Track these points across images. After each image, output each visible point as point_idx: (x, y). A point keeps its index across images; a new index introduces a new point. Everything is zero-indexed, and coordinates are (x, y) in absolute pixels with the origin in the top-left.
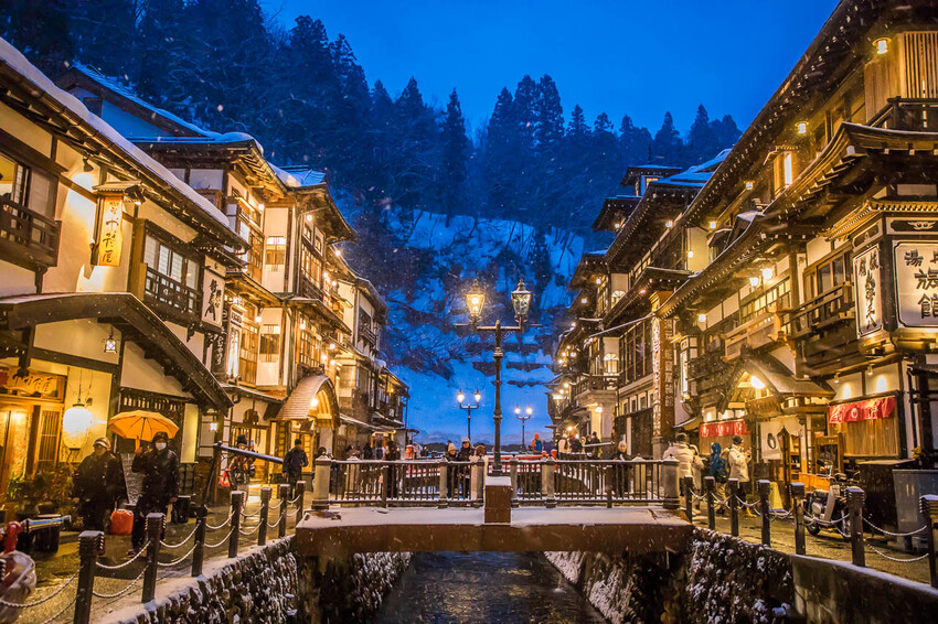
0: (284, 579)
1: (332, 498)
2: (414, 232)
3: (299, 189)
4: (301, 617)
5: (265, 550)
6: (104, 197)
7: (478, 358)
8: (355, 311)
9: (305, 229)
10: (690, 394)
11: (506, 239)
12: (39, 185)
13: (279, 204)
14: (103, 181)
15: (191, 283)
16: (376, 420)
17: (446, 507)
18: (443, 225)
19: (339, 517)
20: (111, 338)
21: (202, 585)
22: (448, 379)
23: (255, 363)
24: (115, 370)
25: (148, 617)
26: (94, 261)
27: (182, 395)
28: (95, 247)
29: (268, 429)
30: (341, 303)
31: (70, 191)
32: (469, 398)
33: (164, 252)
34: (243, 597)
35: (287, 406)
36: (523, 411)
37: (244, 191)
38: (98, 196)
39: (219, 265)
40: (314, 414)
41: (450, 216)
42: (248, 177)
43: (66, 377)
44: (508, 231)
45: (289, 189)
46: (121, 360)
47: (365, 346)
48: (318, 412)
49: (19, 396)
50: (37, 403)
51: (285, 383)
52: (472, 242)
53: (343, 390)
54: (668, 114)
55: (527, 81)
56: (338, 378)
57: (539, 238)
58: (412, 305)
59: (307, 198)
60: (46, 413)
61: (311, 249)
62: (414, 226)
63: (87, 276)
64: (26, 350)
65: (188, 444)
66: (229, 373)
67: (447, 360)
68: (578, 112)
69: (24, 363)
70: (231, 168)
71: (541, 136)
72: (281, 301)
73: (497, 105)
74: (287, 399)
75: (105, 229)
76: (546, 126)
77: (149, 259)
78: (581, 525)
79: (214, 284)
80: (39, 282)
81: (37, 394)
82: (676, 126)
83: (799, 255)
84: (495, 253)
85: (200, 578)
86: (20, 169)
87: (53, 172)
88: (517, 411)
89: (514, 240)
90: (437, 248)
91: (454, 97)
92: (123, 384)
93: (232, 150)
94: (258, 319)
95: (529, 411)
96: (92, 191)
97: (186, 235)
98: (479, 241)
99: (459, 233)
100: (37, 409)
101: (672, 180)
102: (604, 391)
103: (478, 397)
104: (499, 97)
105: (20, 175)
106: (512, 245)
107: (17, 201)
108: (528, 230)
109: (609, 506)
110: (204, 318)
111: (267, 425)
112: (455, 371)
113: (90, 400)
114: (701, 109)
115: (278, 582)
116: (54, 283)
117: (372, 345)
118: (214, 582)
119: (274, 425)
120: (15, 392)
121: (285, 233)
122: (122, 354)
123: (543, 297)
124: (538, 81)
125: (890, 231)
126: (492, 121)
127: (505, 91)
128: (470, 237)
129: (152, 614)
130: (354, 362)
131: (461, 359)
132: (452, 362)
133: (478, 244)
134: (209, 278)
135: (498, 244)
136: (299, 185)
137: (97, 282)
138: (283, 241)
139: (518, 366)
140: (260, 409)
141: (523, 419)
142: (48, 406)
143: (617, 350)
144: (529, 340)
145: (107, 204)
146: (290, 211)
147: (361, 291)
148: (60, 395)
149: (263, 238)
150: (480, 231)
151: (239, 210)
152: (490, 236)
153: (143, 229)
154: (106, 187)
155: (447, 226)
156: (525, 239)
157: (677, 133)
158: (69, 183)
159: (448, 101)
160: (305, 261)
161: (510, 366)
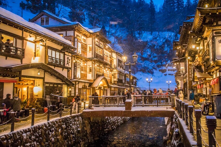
0: (77, 122)
1: (92, 105)
2: (143, 37)
3: (93, 33)
4: (83, 130)
5: (71, 116)
6: (36, 42)
7: (160, 69)
8: (117, 60)
9: (97, 42)
11: (167, 37)
12: (19, 41)
13: (90, 37)
14: (36, 38)
15: (62, 58)
16: (125, 86)
17: (119, 107)
19: (93, 109)
20: (39, 72)
21: (48, 123)
22: (152, 74)
23: (86, 74)
24: (43, 78)
25: (31, 129)
26: (35, 56)
27: (62, 83)
28: (35, 53)
29: (90, 89)
30: (112, 58)
31: (28, 42)
32: (149, 80)
33: (54, 52)
34: (63, 126)
35: (93, 84)
37: (80, 35)
38: (35, 42)
39: (69, 53)
40: (102, 85)
41: (152, 32)
42: (81, 32)
43: (34, 80)
44: (167, 35)
45: (91, 33)
46: (44, 76)
47: (120, 68)
48: (104, 85)
49: (23, 84)
50: (28, 86)
51: (93, 79)
52: (158, 38)
53: (114, 79)
56: (113, 76)
58: (142, 56)
59: (96, 35)
60: (30, 88)
61: (99, 47)
62: (142, 36)
63: (34, 59)
64: (20, 76)
65: (64, 93)
66: (78, 77)
67: (152, 69)
69: (20, 78)
70: (75, 30)
71: (178, 7)
72: (90, 60)
74: (94, 82)
75: (37, 49)
76: (179, 5)
77: (49, 54)
78: (148, 111)
79: (68, 58)
80: (22, 62)
81: (27, 84)
83: (205, 41)
84: (164, 41)
85: (49, 122)
86: (14, 39)
87: (22, 39)
88: (167, 82)
89: (169, 37)
90: (149, 41)
92: (45, 81)
93: (74, 26)
94: (86, 64)
95: (170, 82)
96: (33, 41)
97: (60, 48)
98: (160, 38)
99: (154, 37)
100: (28, 87)
101: (190, 20)
102: (180, 77)
103: (151, 79)
105: (14, 40)
106: (168, 38)
107: (14, 46)
108: (173, 34)
109: (158, 106)
110: (65, 66)
111: (90, 88)
113: (39, 85)
115: (75, 123)
116: (25, 61)
117: (123, 68)
118: (53, 122)
119: (91, 88)
120: (22, 84)
121: (91, 44)
122: (44, 75)
125: (214, 35)
126: (164, 5)
128: (157, 37)
129: (32, 128)
130: (117, 72)
131: (156, 69)
132: (154, 70)
134: (66, 57)
135: (165, 38)
136: (93, 32)
137: (37, 60)
138: (91, 46)
139: (171, 70)
140: (87, 85)
141: (169, 84)
142: (30, 87)
143: (184, 66)
145: (37, 44)
146: (92, 38)
147: (118, 55)
148: (34, 84)
149: (87, 45)
150: (160, 35)
151: (78, 40)
152: (162, 36)
153: (47, 48)
154: (37, 40)
155: (151, 35)
156: (172, 36)
158: (27, 40)
160: (97, 50)
161: (169, 70)
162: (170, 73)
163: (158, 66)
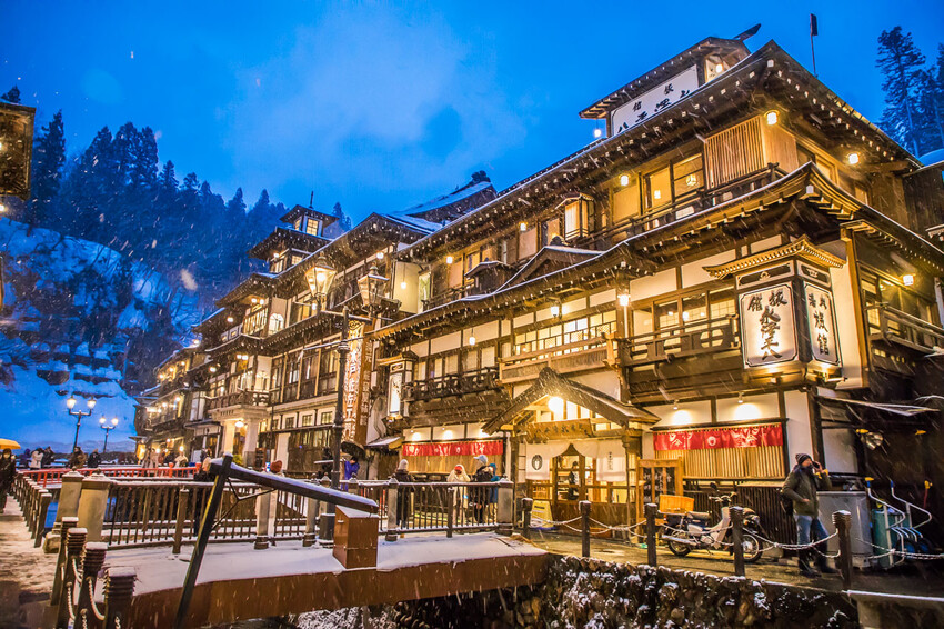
7: (43, 367)
10: (402, 414)
11: (92, 259)
18: (24, 233)
36: (109, 422)
41: (33, 227)
44: (96, 252)
52: (54, 255)
54: (240, 190)
55: (129, 128)
57: (125, 263)
68: (169, 166)
71: (135, 177)
73: (95, 140)
78: (453, 563)
82: (245, 200)
84: (79, 269)
88: (102, 421)
89: (100, 262)
91: (58, 117)
95: (115, 421)
98: (63, 255)
104: (99, 133)
106: (97, 265)
108: (116, 255)
112: (16, 377)
114: (265, 193)
123: (121, 318)
124: (139, 130)
127: (105, 129)
128: (54, 249)
131: (24, 366)
133: (59, 257)
135: (83, 262)
139: (87, 378)
141: (108, 429)
144: (101, 354)
150: (66, 246)
152: (75, 252)
155: (28, 235)
156: (111, 261)
157: (245, 206)
159: (52, 120)
161: (77, 377)
162: (80, 389)
163: (38, 357)
